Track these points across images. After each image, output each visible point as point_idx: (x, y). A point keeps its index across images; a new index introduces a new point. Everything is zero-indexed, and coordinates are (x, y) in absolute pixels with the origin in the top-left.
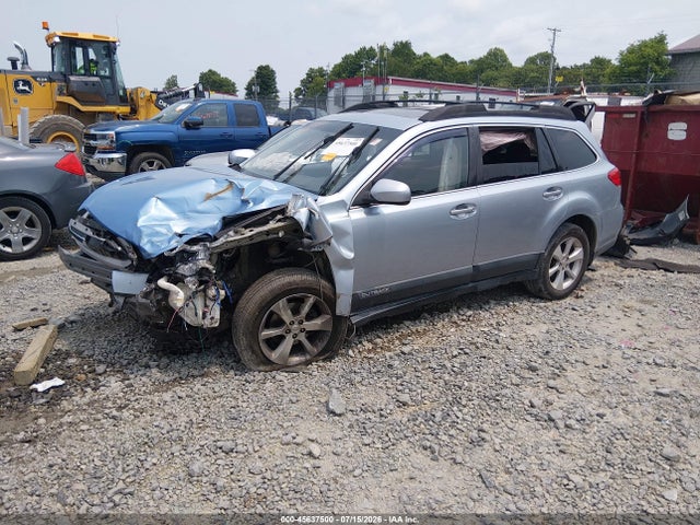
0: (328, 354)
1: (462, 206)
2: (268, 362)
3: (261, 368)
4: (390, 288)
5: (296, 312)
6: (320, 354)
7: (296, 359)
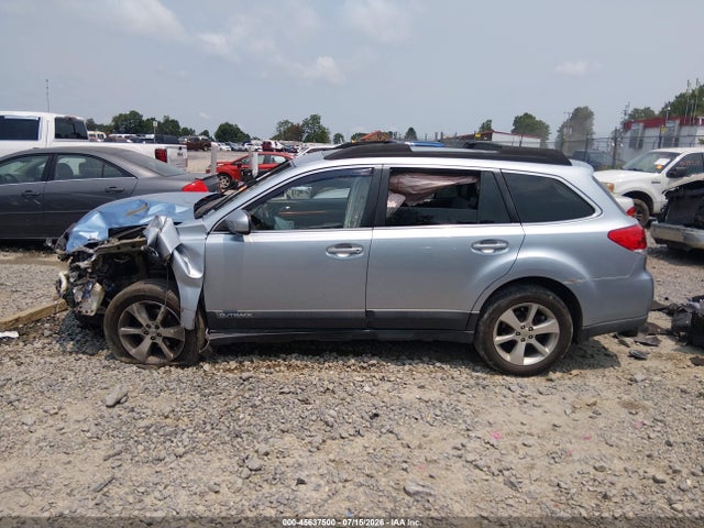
0: (183, 361)
1: (347, 245)
2: (128, 355)
3: (123, 359)
4: (254, 314)
5: (153, 316)
6: (174, 360)
7: (153, 359)
